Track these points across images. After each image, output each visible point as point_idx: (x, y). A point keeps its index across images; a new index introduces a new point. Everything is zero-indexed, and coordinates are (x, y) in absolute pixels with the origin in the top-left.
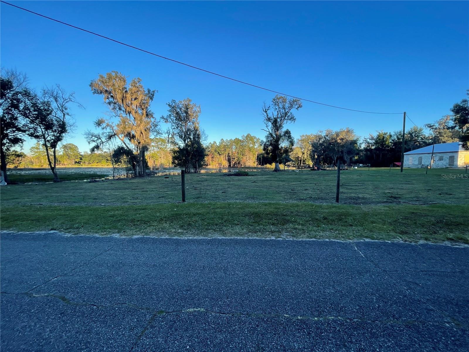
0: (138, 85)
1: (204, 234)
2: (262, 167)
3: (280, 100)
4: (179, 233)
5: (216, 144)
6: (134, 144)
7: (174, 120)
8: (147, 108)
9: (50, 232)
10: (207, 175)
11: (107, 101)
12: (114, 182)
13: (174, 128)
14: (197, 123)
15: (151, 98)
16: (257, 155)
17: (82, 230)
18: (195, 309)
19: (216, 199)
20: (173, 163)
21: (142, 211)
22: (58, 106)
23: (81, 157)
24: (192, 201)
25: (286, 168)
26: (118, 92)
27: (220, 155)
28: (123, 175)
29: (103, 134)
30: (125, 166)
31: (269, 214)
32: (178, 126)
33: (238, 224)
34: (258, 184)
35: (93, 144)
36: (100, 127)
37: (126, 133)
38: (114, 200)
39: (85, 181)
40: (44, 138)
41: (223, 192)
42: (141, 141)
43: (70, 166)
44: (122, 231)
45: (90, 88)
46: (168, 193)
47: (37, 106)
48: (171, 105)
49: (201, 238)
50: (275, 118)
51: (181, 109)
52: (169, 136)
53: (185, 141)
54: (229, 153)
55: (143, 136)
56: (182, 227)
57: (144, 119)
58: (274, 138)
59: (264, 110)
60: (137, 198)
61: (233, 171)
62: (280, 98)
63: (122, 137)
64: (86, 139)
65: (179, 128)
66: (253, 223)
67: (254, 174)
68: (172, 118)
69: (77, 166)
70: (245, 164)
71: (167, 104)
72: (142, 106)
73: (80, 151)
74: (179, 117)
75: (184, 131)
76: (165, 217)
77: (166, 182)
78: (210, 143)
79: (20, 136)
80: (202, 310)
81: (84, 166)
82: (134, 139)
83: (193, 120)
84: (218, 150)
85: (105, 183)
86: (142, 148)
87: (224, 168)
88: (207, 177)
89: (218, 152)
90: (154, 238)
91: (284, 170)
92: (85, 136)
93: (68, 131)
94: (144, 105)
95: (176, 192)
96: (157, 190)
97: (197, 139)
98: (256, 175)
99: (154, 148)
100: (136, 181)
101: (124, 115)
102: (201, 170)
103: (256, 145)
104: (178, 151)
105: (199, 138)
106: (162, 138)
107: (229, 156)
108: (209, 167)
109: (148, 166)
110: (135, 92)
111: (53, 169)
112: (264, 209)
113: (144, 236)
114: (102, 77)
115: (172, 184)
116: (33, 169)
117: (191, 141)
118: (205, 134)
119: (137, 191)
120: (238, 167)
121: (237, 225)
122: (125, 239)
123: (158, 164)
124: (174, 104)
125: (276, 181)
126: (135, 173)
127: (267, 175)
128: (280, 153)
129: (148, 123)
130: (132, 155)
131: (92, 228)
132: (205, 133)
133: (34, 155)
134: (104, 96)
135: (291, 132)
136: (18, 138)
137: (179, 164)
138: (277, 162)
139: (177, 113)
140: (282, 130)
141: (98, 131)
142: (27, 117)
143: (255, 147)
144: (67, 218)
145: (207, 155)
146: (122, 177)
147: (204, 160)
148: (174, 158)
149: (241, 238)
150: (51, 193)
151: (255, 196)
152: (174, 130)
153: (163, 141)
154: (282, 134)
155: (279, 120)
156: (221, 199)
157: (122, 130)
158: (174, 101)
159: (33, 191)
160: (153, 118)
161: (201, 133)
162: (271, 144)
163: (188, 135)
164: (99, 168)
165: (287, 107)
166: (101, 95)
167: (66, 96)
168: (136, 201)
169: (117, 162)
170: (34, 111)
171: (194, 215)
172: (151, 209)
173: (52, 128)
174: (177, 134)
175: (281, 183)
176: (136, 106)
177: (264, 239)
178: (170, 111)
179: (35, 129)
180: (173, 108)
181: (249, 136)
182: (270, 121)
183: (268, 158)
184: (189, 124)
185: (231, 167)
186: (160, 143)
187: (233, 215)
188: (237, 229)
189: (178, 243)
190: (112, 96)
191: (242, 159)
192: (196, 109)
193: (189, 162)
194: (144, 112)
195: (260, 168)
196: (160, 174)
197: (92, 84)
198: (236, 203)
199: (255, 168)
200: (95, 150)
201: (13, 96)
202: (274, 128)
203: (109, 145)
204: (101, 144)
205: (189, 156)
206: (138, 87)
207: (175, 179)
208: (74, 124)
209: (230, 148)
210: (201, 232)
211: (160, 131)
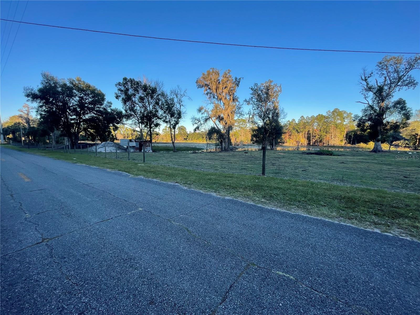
0: (227, 76)
1: (286, 208)
2: (352, 146)
3: (392, 62)
4: (262, 202)
5: (295, 121)
6: (222, 125)
7: (255, 101)
8: (234, 93)
9: (176, 184)
10: (284, 153)
11: (206, 92)
12: (207, 154)
13: (255, 109)
14: (277, 102)
15: (237, 85)
16: (345, 133)
17: (192, 186)
18: (285, 274)
19: (295, 176)
20: (252, 140)
21: (230, 179)
22: (178, 101)
23: (187, 135)
24: (271, 176)
25: (393, 149)
26: (214, 84)
27: (299, 132)
28: (213, 149)
29: (202, 118)
30: (214, 142)
31: (369, 202)
32: (259, 107)
33: (325, 206)
34: (348, 166)
35: (196, 126)
36: (201, 113)
37: (217, 116)
38: (209, 168)
39: (189, 152)
40: (170, 123)
41: (303, 171)
42: (228, 122)
43: (181, 141)
44: (218, 192)
45: (196, 84)
46: (249, 166)
47: (168, 102)
48: (253, 89)
49: (284, 211)
50: (380, 87)
51: (262, 91)
52: (249, 116)
53: (264, 120)
54: (309, 131)
55: (229, 118)
56: (264, 197)
57: (231, 103)
58: (375, 112)
59: (363, 78)
60: (225, 168)
61: (312, 149)
62: (391, 59)
63: (214, 119)
64: (191, 122)
65: (259, 109)
66: (346, 208)
67: (341, 153)
68: (254, 100)
69: (185, 141)
70: (328, 142)
71: (250, 88)
72: (230, 93)
73: (187, 131)
74: (260, 99)
75: (264, 111)
76: (249, 186)
77: (246, 157)
78: (289, 121)
79: (159, 122)
80: (292, 277)
81: (189, 142)
82: (222, 120)
83: (273, 99)
84: (297, 128)
85: (202, 154)
86: (228, 128)
87: (302, 146)
88: (284, 154)
89: (297, 130)
90: (242, 202)
91: (389, 151)
92: (191, 120)
93: (182, 117)
94: (231, 92)
95: (255, 166)
96: (239, 163)
97: (275, 118)
98: (344, 155)
99: (237, 127)
100: (223, 154)
101: (216, 102)
102: (277, 147)
103: (346, 121)
104: (257, 130)
105: (277, 115)
106: (243, 118)
107: (309, 134)
108: (285, 144)
109: (231, 143)
110: (225, 82)
111: (173, 143)
112: (359, 195)
113: (233, 198)
114: (204, 75)
115: (251, 159)
116: (163, 143)
117: (269, 119)
118: (284, 113)
119: (224, 162)
120: (319, 146)
121: (323, 206)
122: (220, 198)
123: (238, 140)
124: (256, 87)
125: (376, 163)
126: (222, 148)
127: (360, 156)
128: (384, 129)
129: (234, 107)
130: (220, 133)
131: (198, 186)
132: (284, 111)
133: (164, 134)
134: (203, 89)
135: (406, 102)
136: (158, 123)
137: (256, 142)
138: (378, 141)
139: (259, 95)
140: (390, 100)
141: (199, 116)
142: (162, 110)
143: (345, 123)
144: (183, 176)
145: (284, 133)
146: (212, 150)
147: (281, 138)
148: (253, 136)
149: (330, 221)
150: (173, 159)
151: (344, 179)
152: (254, 111)
153: (244, 121)
154: (391, 105)
155: (386, 88)
156: (301, 177)
157: (215, 114)
158: (256, 84)
159: (164, 156)
160: (238, 102)
161: (280, 112)
162: (370, 119)
163: (267, 114)
164: (197, 143)
165: (402, 70)
166: (202, 88)
167: (182, 93)
168: (224, 170)
169: (210, 139)
170: (166, 105)
171: (275, 188)
172: (237, 178)
173: (174, 116)
174: (257, 114)
175: (385, 167)
176: (225, 93)
177: (362, 228)
178: (252, 94)
179: (166, 117)
180: (255, 91)
181: (337, 111)
182: (371, 91)
183: (363, 136)
184: (269, 104)
185: (310, 145)
186: (241, 123)
187: (317, 195)
188: (325, 210)
189: (262, 210)
190: (209, 88)
191: (325, 137)
192: (276, 89)
193: (266, 139)
194: (232, 97)
195: (349, 147)
196: (240, 149)
197: (197, 81)
198: (320, 183)
199: (342, 147)
200: (197, 130)
201: (157, 97)
202: (377, 99)
203: (205, 126)
204: (200, 125)
205: (266, 134)
206: (228, 78)
207: (253, 154)
208: (185, 112)
209: (310, 125)
210: (284, 206)
211: (243, 113)
